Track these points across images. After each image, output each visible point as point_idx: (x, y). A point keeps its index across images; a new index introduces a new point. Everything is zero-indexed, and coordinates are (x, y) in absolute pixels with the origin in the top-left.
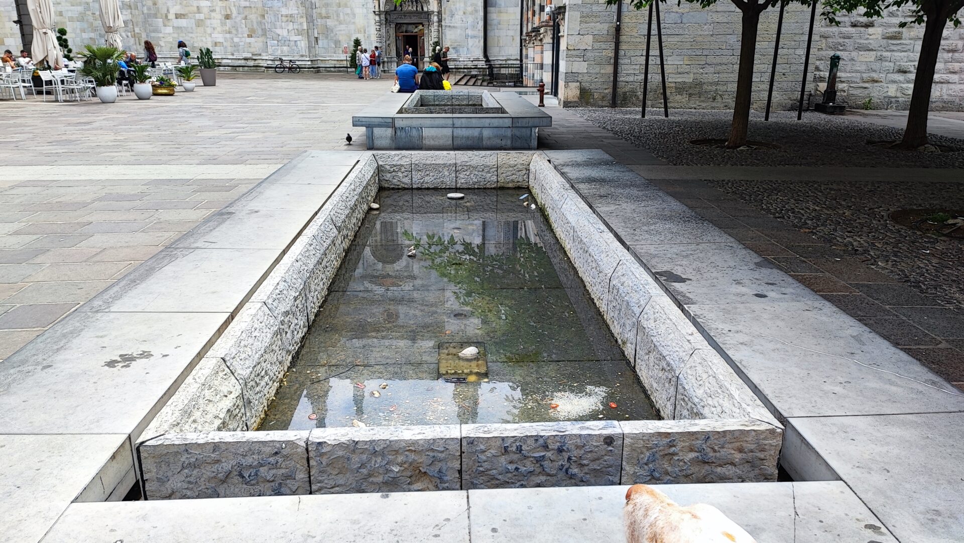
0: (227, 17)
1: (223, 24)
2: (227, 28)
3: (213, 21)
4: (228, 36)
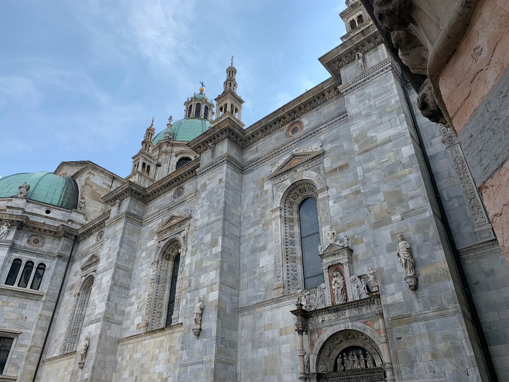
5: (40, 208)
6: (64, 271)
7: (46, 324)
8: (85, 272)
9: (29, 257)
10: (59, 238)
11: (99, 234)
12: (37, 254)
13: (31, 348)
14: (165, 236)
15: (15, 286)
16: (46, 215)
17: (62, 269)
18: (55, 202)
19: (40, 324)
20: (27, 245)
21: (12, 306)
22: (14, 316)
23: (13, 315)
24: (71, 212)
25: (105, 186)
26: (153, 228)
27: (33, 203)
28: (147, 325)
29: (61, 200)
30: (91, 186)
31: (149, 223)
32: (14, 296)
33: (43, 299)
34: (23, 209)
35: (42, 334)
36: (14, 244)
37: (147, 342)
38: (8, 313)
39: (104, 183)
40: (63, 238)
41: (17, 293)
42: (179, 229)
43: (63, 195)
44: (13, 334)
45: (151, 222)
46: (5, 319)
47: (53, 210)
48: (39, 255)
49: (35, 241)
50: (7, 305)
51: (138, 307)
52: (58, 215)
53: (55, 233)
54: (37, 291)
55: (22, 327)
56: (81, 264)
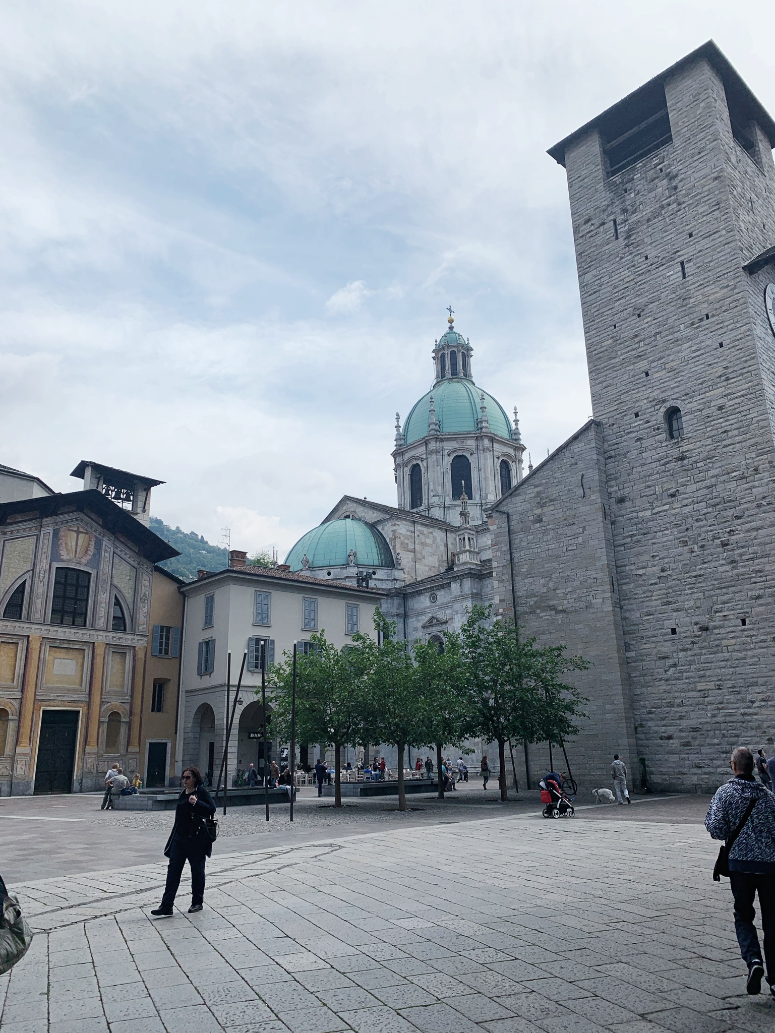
6: (403, 627)
8: (427, 631)
10: (392, 599)
11: (431, 595)
16: (374, 577)
17: (401, 624)
18: (376, 563)
24: (391, 570)
27: (362, 568)
29: (379, 559)
30: (400, 538)
39: (407, 531)
40: (395, 598)
43: (378, 551)
47: (378, 570)
52: (383, 575)
53: (387, 595)
56: (418, 621)
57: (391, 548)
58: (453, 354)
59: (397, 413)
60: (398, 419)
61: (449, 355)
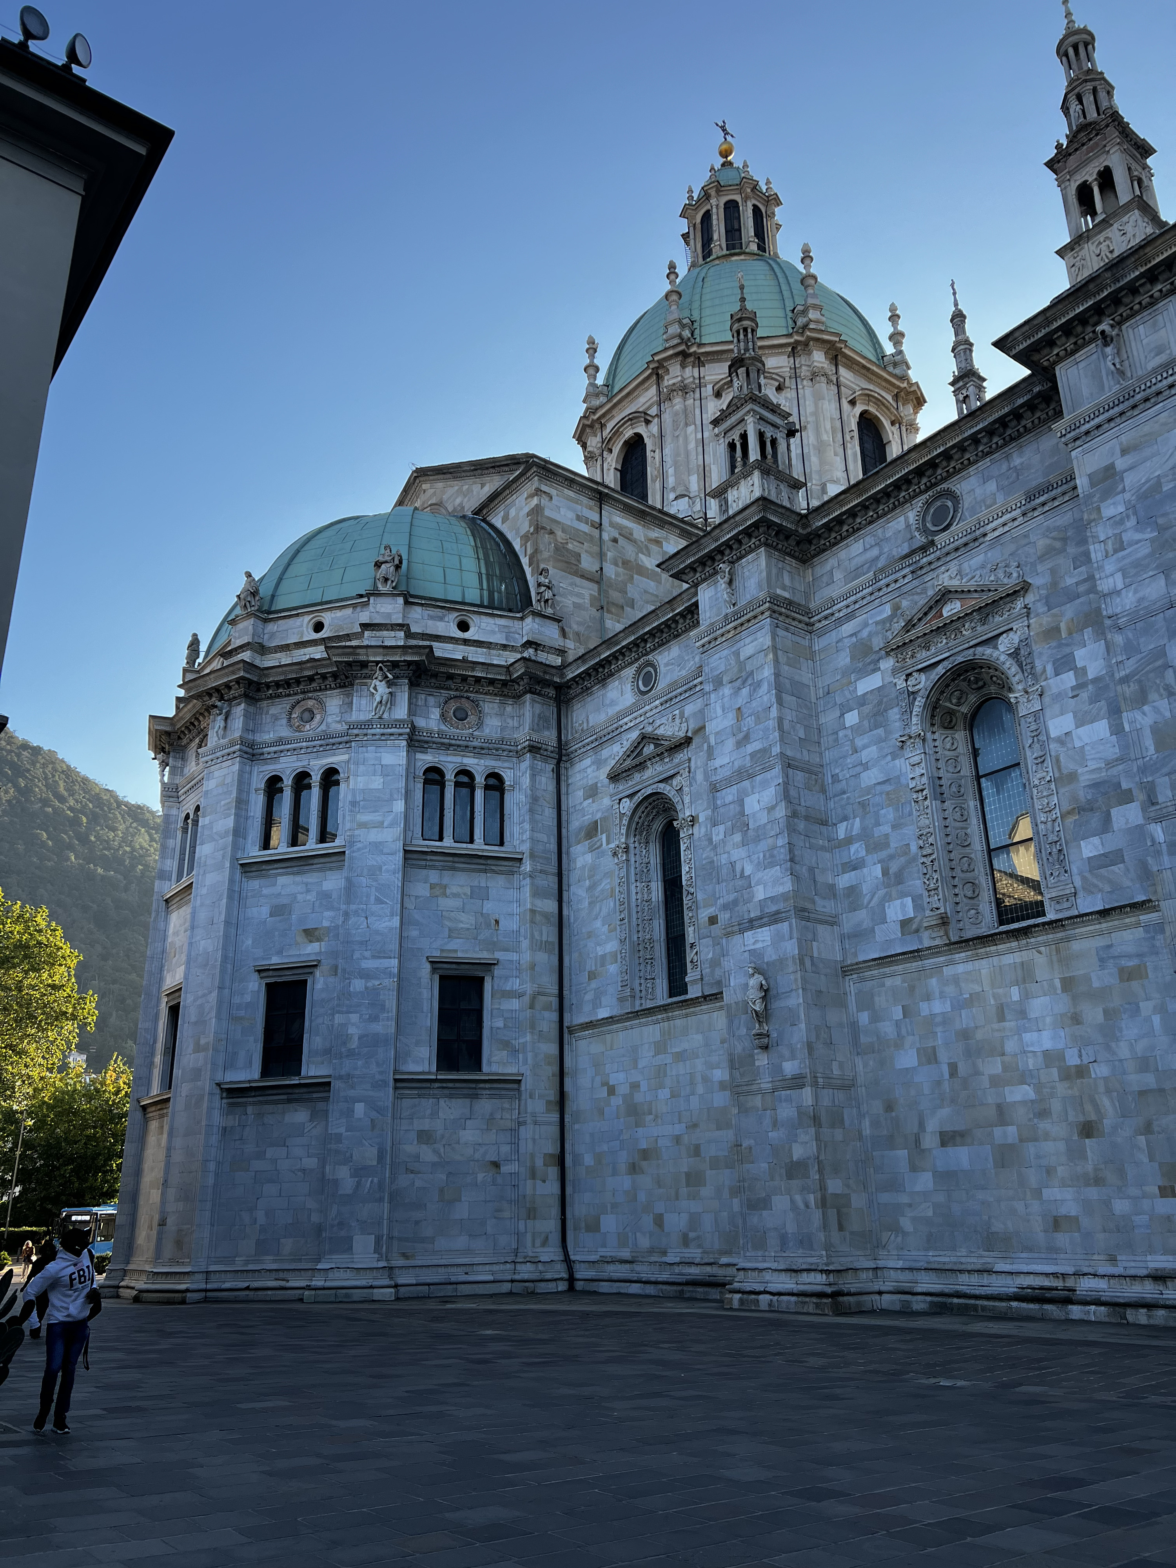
0: (1088, 1130)
1: (1076, 1154)
2: (1090, 1168)
3: (1049, 1147)
4: (1093, 1193)
5: (441, 619)
6: (552, 787)
7: (549, 934)
8: (625, 787)
9: (458, 759)
10: (514, 697)
11: (639, 671)
12: (475, 748)
13: (534, 998)
14: (924, 657)
15: (448, 842)
16: (459, 634)
17: (546, 782)
18: (473, 595)
19: (536, 934)
20: (443, 727)
21: (456, 895)
22: (467, 921)
23: (463, 917)
24: (522, 619)
25: (585, 528)
26: (865, 633)
27: (422, 605)
28: (944, 921)
29: (485, 586)
30: (551, 532)
31: (840, 622)
32: (453, 869)
33: (527, 866)
34: (403, 626)
35: (547, 960)
36: (413, 728)
37: (961, 968)
38: (452, 914)
39: (579, 518)
40: (528, 696)
41: (456, 859)
42: (985, 631)
43: (483, 571)
44: (479, 967)
45: (850, 617)
46: (450, 930)
47: (474, 617)
48: (479, 751)
49: (458, 715)
50: (444, 895)
51: (885, 872)
52: (493, 632)
53: (505, 683)
54: (502, 849)
55: (493, 946)
56: (599, 764)
57: (525, 561)
58: (732, 208)
59: (590, 337)
60: (592, 350)
61: (722, 211)
